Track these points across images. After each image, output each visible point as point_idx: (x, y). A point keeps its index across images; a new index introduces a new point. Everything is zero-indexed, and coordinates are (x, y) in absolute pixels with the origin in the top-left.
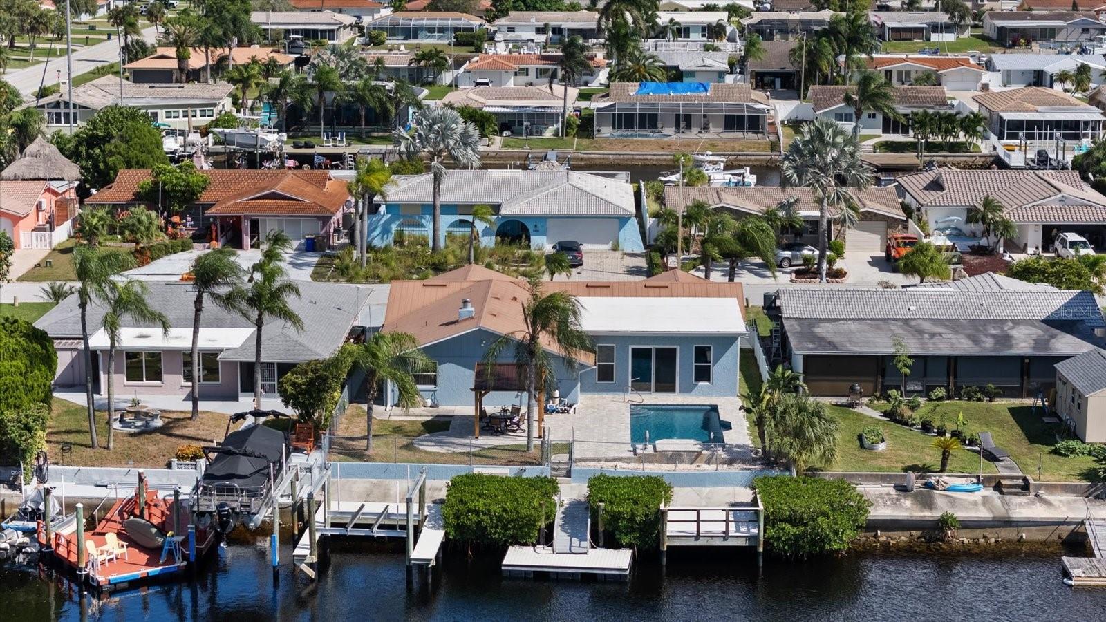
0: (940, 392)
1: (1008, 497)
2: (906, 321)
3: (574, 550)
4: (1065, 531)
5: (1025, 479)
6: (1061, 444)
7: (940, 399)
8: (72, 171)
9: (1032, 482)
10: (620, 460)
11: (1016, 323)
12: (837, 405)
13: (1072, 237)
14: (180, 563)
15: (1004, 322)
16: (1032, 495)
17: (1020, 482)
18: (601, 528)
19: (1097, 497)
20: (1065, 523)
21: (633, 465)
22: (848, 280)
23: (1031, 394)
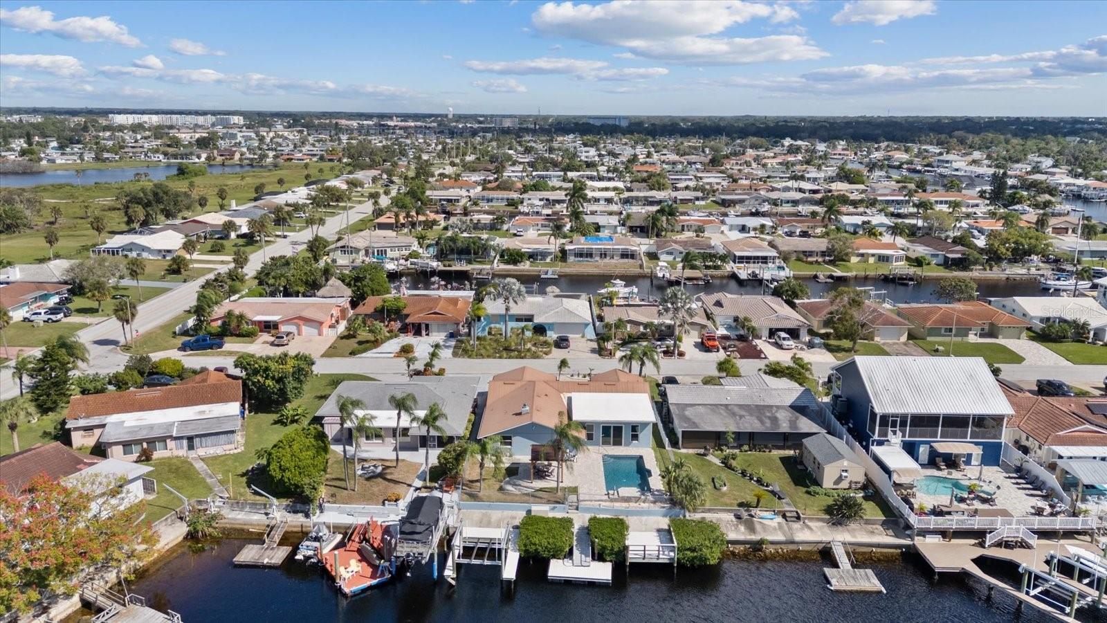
0: (746, 447)
1: (790, 523)
2: (726, 405)
3: (584, 564)
4: (821, 546)
5: (797, 512)
6: (812, 489)
7: (746, 451)
8: (348, 292)
9: (802, 516)
10: (602, 501)
11: (778, 407)
12: (698, 454)
13: (783, 335)
14: (388, 576)
15: (771, 407)
16: (801, 523)
17: (795, 514)
18: (596, 552)
19: (833, 524)
20: (821, 542)
21: (608, 504)
22: (687, 357)
23: (789, 448)
